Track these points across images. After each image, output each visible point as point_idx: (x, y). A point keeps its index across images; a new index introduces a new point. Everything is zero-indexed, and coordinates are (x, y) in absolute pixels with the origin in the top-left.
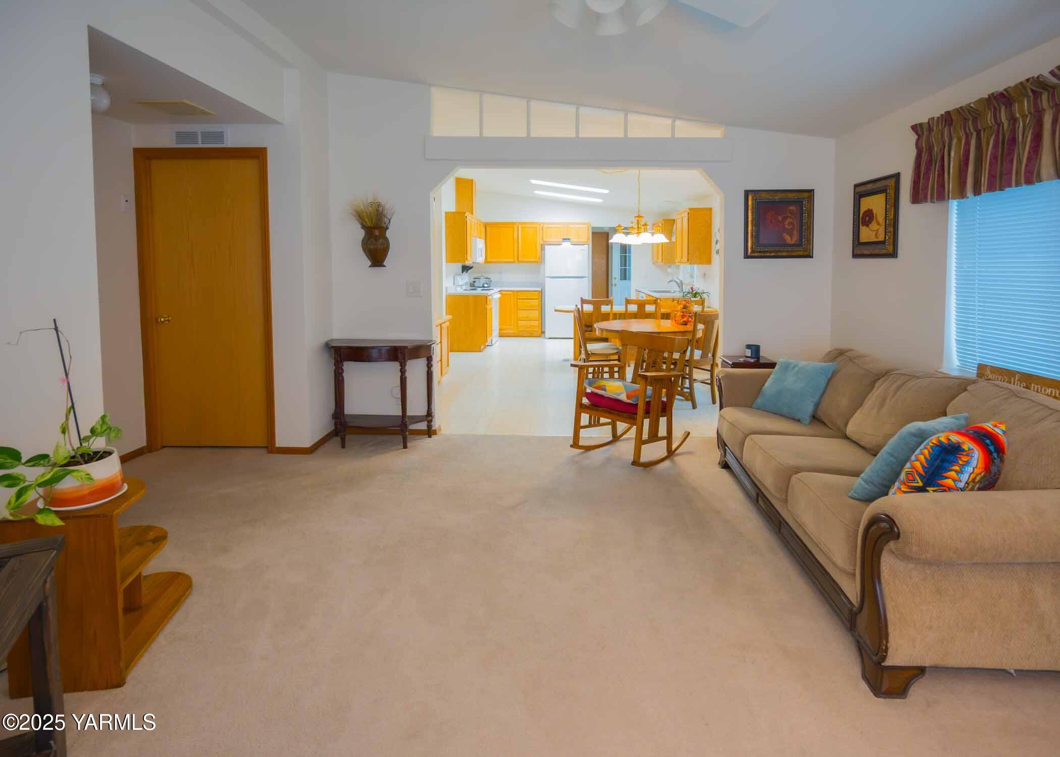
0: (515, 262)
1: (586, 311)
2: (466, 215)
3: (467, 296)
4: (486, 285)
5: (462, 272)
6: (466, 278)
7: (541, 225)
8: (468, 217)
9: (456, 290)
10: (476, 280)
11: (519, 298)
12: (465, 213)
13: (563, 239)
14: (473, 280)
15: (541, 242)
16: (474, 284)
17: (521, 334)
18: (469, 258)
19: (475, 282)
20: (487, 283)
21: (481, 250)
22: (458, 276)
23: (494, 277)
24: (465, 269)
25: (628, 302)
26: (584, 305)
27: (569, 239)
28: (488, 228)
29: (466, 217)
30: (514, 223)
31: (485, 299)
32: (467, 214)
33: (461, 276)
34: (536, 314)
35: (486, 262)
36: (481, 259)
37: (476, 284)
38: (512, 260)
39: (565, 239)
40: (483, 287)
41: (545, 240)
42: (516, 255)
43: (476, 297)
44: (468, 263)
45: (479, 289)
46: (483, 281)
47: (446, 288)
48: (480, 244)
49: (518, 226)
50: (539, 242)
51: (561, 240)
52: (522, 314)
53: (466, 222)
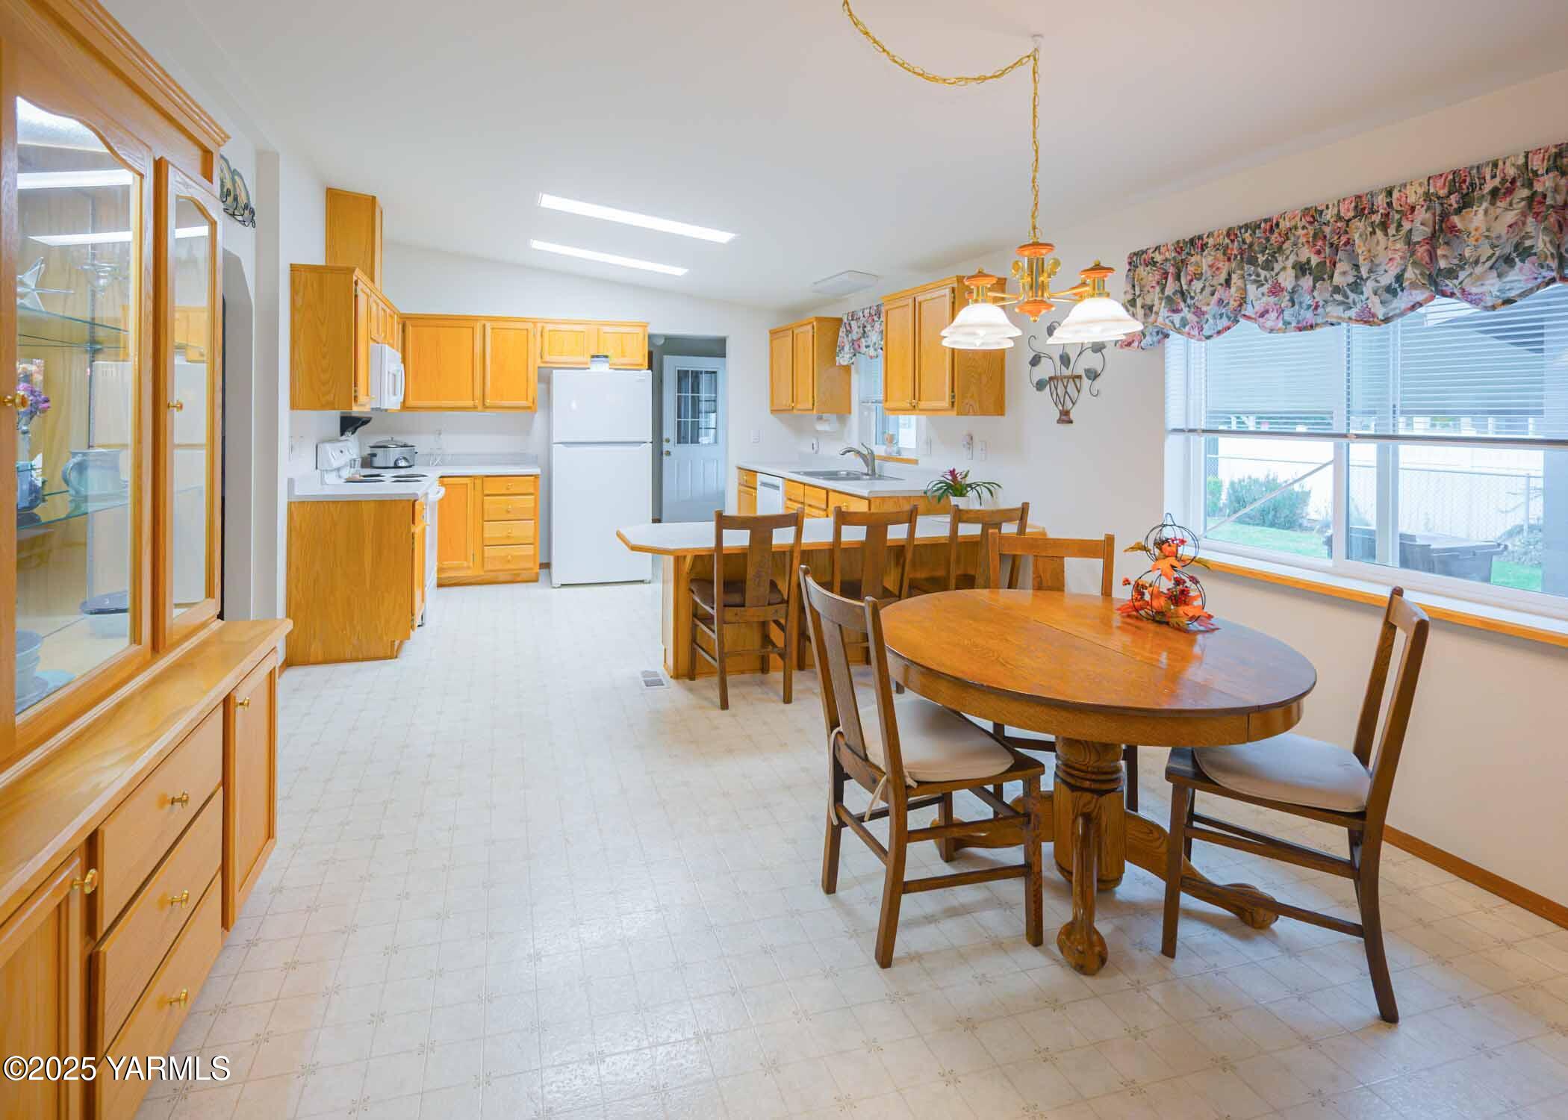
0: (475, 407)
1: (728, 548)
2: (355, 278)
3: (353, 505)
4: (402, 463)
5: (342, 434)
6: (352, 447)
7: (539, 325)
8: (359, 282)
9: (323, 482)
10: (379, 451)
11: (487, 492)
12: (353, 271)
13: (593, 357)
14: (369, 451)
15: (539, 363)
16: (371, 462)
17: (490, 576)
18: (362, 398)
19: (374, 455)
20: (404, 458)
21: (395, 376)
22: (328, 446)
23: (423, 444)
24: (350, 424)
25: (843, 518)
26: (725, 531)
27: (606, 357)
28: (410, 329)
29: (356, 283)
30: (476, 319)
31: (410, 507)
32: (358, 274)
33: (340, 444)
34: (526, 529)
35: (405, 406)
36: (393, 399)
37: (377, 461)
38: (470, 403)
39: (598, 356)
40: (396, 467)
41: (547, 358)
42: (478, 392)
43: (384, 505)
44: (356, 410)
45: (388, 475)
46: (394, 453)
47: (291, 482)
48: (391, 361)
49: (484, 326)
50: (535, 362)
51: (589, 359)
52: (493, 531)
53: (356, 296)
